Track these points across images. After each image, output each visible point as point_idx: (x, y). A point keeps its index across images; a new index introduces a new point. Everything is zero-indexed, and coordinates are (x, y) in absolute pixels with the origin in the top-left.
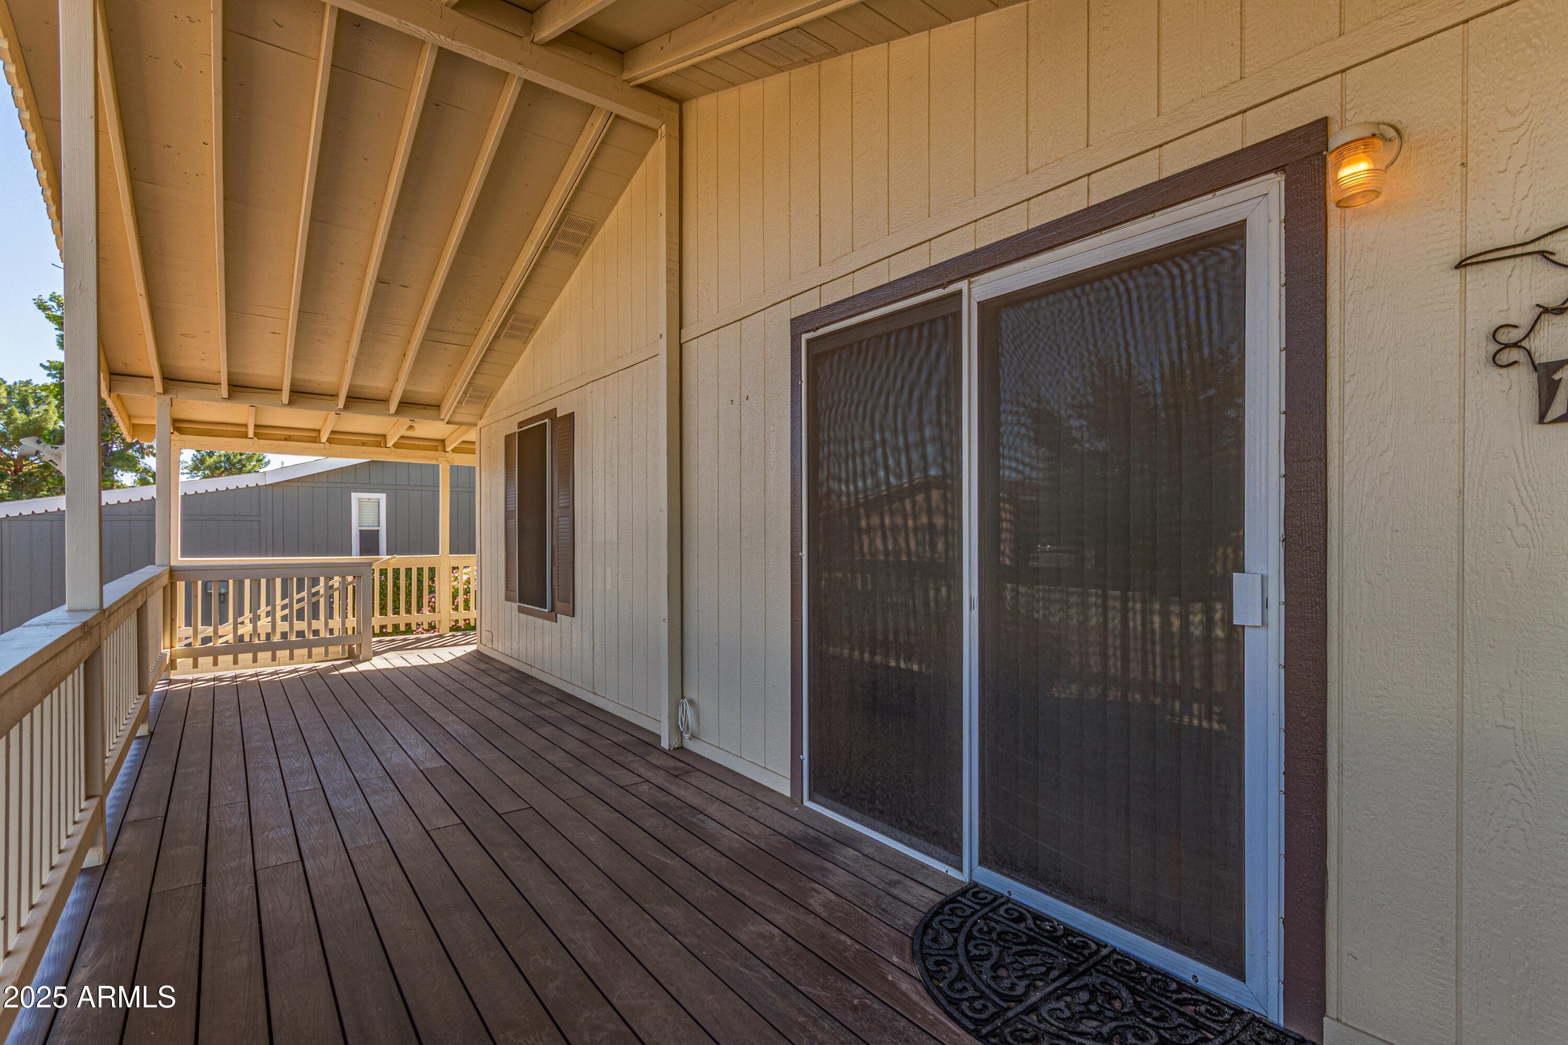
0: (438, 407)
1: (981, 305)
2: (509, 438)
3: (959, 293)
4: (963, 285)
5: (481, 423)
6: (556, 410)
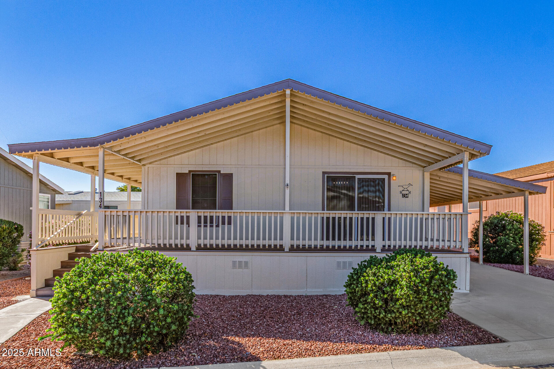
1: (358, 178)
2: (180, 174)
4: (355, 175)
5: (149, 165)
6: (220, 171)
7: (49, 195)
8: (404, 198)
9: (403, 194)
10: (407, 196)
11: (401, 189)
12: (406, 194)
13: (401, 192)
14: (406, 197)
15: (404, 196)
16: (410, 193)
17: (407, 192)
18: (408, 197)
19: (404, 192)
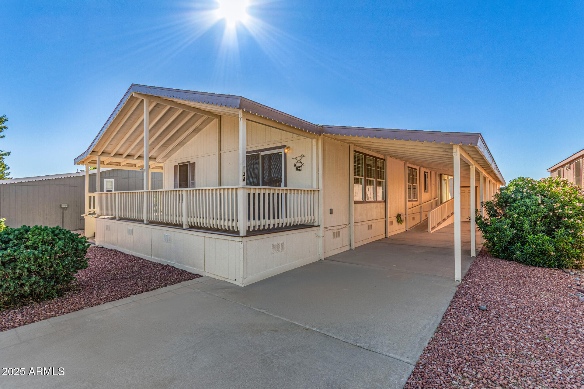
0: (155, 158)
1: (262, 155)
2: (175, 167)
3: (259, 154)
4: (260, 153)
5: (165, 162)
6: (190, 161)
7: (113, 180)
8: (298, 172)
9: (296, 167)
10: (300, 168)
11: (295, 161)
12: (300, 167)
13: (295, 165)
14: (299, 170)
15: (298, 169)
16: (303, 165)
17: (300, 165)
18: (301, 170)
19: (298, 165)
